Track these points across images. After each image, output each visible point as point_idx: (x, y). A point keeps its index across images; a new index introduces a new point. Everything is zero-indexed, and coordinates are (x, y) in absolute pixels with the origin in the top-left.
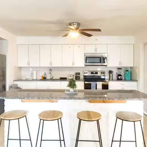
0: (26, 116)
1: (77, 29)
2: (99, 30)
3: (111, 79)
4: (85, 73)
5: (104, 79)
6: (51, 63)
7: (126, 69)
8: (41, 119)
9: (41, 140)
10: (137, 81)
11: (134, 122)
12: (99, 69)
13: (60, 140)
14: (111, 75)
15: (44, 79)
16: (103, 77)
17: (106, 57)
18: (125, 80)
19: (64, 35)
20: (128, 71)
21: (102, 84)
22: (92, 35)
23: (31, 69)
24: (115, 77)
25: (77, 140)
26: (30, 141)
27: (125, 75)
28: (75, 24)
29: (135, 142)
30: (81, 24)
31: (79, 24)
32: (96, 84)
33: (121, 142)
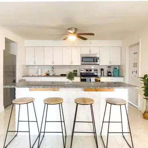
0: (33, 101)
1: (75, 33)
2: (93, 34)
3: (103, 75)
4: (81, 70)
5: (97, 75)
6: (53, 62)
7: (115, 67)
8: (45, 104)
9: (46, 122)
10: (124, 77)
11: (120, 105)
12: (93, 67)
13: (61, 122)
14: (102, 72)
15: (48, 75)
16: (96, 74)
17: (98, 57)
18: (114, 76)
19: (64, 38)
20: (116, 69)
21: (95, 79)
22: (87, 39)
23: (36, 67)
24: (106, 74)
25: (75, 122)
26: (36, 122)
27: (113, 72)
28: (73, 29)
29: (121, 123)
30: (78, 29)
31: (76, 29)
32: (90, 79)
33: (110, 123)
